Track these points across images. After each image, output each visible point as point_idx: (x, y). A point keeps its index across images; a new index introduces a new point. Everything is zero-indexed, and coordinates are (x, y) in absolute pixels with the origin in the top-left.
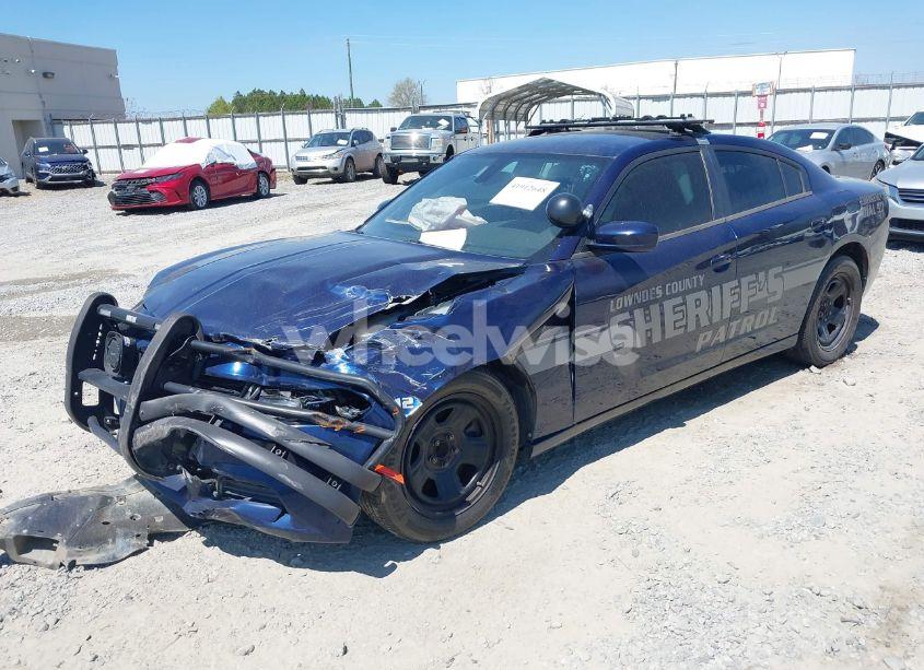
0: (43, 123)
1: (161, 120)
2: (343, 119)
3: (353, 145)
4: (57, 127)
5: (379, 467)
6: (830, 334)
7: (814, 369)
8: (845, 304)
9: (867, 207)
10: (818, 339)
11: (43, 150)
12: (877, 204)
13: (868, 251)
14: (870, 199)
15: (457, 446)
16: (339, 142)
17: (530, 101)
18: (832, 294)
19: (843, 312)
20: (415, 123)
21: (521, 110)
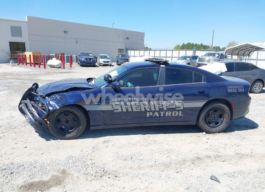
0: (125, 49)
1: (160, 50)
2: (195, 52)
3: (191, 60)
4: (127, 51)
5: (46, 119)
6: (216, 125)
7: (204, 133)
8: (223, 117)
9: (231, 89)
10: (207, 125)
11: (120, 56)
12: (239, 89)
13: (231, 102)
14: (234, 87)
15: (70, 122)
16: (187, 59)
17: (249, 50)
18: (217, 113)
19: (222, 119)
20: (209, 55)
21: (246, 53)
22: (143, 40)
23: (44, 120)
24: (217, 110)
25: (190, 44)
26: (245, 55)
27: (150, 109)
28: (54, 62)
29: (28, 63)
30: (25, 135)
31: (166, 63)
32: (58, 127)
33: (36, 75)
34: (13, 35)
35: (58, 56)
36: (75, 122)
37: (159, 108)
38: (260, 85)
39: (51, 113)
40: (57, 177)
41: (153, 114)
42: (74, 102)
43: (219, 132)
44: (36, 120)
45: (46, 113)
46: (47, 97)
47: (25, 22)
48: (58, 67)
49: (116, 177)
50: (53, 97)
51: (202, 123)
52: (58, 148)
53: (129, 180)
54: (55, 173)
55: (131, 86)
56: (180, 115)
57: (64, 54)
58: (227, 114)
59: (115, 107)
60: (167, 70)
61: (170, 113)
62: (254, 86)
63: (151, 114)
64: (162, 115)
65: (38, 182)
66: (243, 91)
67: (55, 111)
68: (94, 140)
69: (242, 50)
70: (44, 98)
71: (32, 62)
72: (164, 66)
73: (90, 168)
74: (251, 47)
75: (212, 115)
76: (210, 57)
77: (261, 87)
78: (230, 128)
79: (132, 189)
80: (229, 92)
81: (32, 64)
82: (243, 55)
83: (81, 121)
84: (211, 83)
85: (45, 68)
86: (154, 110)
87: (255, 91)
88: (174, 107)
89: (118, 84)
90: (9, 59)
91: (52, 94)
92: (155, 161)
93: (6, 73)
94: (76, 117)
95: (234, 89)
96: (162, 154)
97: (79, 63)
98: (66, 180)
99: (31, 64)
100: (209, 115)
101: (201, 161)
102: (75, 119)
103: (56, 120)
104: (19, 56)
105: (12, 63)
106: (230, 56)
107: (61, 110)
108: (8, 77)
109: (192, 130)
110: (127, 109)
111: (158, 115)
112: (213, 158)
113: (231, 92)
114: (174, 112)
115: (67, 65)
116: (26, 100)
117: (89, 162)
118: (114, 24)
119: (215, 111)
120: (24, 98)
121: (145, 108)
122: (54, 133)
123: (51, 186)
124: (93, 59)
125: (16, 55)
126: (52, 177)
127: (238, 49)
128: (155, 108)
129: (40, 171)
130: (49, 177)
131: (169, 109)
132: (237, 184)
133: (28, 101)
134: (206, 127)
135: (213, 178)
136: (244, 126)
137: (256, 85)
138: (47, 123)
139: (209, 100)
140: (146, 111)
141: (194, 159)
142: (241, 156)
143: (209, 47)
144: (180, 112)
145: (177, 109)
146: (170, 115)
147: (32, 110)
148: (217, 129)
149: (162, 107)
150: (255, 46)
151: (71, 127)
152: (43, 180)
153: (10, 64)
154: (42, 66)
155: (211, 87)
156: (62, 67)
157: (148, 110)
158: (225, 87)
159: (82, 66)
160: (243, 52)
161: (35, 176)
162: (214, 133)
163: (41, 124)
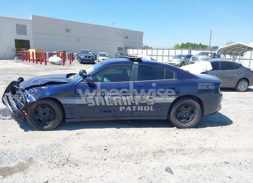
0: (124, 48)
2: (191, 51)
3: (185, 59)
4: (127, 49)
5: (24, 111)
6: (187, 120)
7: (175, 128)
8: (194, 113)
9: (202, 86)
10: (178, 120)
11: (119, 54)
12: (209, 87)
13: (201, 99)
14: (204, 84)
15: (47, 114)
16: (182, 58)
17: (242, 50)
18: (187, 109)
19: (193, 115)
20: (203, 54)
21: (239, 53)
22: (141, 39)
23: (22, 111)
24: (188, 106)
25: (189, 43)
26: (238, 54)
27: (123, 104)
28: (55, 59)
29: (32, 60)
30: (7, 126)
31: (139, 60)
32: (36, 119)
33: (36, 71)
34: (18, 33)
35: (59, 53)
36: (51, 114)
37: (132, 103)
38: (245, 84)
39: (29, 106)
40: (23, 164)
41: (126, 109)
42: (49, 96)
43: (190, 127)
44: (14, 112)
45: (23, 105)
46: (26, 91)
47: (29, 21)
48: (58, 63)
49: (77, 165)
50: (31, 91)
51: (173, 118)
52: (33, 138)
53: (89, 169)
54: (22, 161)
55: (107, 82)
56: (151, 109)
57: (65, 52)
58: (198, 110)
59: (89, 101)
60: (140, 67)
61: (142, 107)
62: (239, 85)
63: (124, 108)
64: (134, 110)
65: (4, 168)
66: (214, 88)
67: (32, 103)
68: (68, 132)
69: (235, 50)
70: (23, 91)
71: (35, 59)
72: (137, 63)
73: (55, 157)
74: (243, 47)
75: (183, 110)
76: (204, 56)
77: (246, 85)
78: (203, 124)
79: (88, 177)
80: (199, 89)
81: (35, 60)
82: (237, 55)
83: (57, 114)
84: (181, 80)
85: (46, 64)
86: (126, 104)
87: (240, 89)
88: (145, 102)
89: (91, 79)
90: (15, 55)
91: (31, 87)
92: (119, 153)
93: (9, 69)
94: (52, 109)
95: (204, 86)
96: (128, 146)
97: (79, 60)
98: (30, 167)
99: (33, 60)
100: (180, 110)
101: (162, 154)
102: (52, 112)
103: (34, 112)
104: (24, 53)
105: (16, 59)
106: (223, 55)
107: (38, 102)
108: (9, 72)
109: (164, 125)
110: (100, 103)
111: (130, 110)
112: (175, 152)
113: (202, 88)
114: (145, 107)
115: (67, 62)
116: (9, 93)
117: (57, 152)
118: (114, 23)
119: (186, 107)
120: (7, 91)
121: (117, 102)
122: (32, 124)
123: (14, 172)
124: (92, 56)
125: (21, 52)
126: (18, 164)
127: (230, 48)
128: (127, 103)
129: (9, 158)
130: (16, 164)
131: (140, 104)
132: (189, 176)
133: (9, 94)
134: (177, 122)
135: (168, 170)
136: (217, 122)
137: (241, 83)
138: (25, 115)
139: (179, 96)
140: (119, 106)
141: (157, 151)
142: (202, 150)
143: (207, 46)
144: (152, 107)
145: (148, 104)
146: (142, 110)
147: (12, 102)
148: (188, 124)
149: (134, 102)
150: (247, 46)
151: (48, 119)
152: (9, 166)
153: (15, 60)
154: (44, 63)
155: (181, 84)
156: (62, 64)
157: (121, 104)
158: (196, 84)
159: (82, 63)
160: (236, 52)
161: (3, 163)
162: (185, 128)
163: (20, 115)
